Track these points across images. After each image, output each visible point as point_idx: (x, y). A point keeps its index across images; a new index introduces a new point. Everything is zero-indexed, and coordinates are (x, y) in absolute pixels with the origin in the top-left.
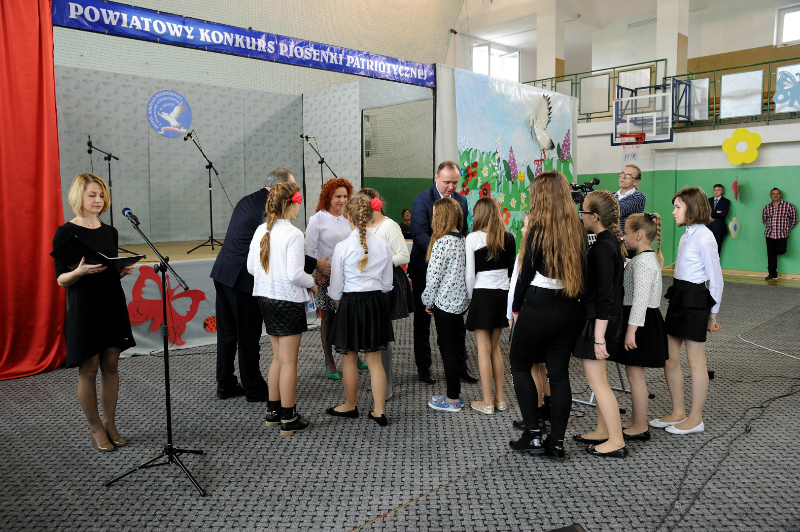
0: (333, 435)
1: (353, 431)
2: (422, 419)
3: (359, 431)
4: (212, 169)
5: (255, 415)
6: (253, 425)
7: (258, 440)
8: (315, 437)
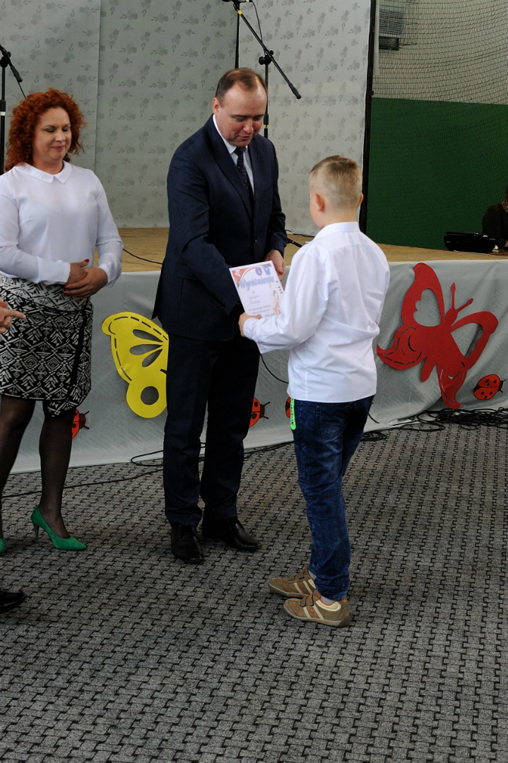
0: (200, 753)
1: (252, 746)
2: (437, 732)
3: (268, 747)
4: (8, 68)
5: (25, 675)
6: (14, 703)
7: (12, 746)
8: (155, 753)
